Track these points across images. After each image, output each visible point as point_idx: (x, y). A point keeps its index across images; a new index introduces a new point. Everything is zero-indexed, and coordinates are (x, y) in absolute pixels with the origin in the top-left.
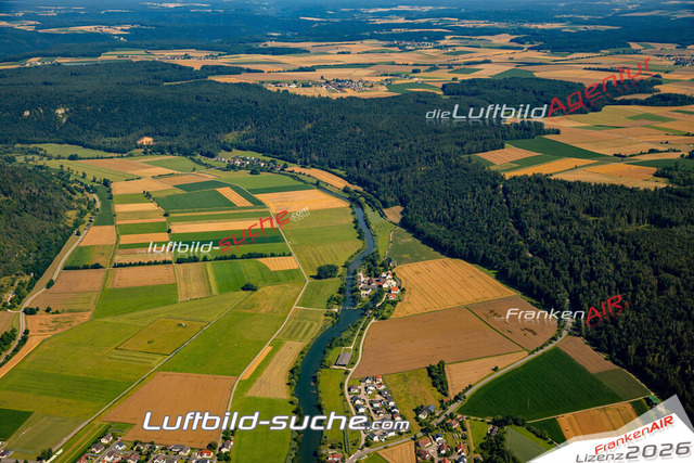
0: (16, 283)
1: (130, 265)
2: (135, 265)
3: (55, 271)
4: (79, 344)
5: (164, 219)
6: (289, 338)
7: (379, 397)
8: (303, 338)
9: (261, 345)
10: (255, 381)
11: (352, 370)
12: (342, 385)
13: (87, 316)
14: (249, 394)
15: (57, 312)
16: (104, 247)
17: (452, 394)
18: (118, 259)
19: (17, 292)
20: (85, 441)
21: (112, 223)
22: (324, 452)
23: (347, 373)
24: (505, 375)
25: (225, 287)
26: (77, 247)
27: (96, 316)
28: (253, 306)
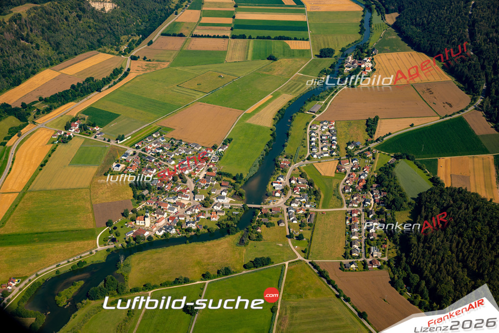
0: (131, 40)
1: (202, 36)
2: (205, 36)
3: (156, 36)
4: (157, 80)
5: (234, 9)
6: (286, 92)
7: (328, 133)
8: (294, 93)
9: (266, 94)
10: (254, 114)
11: (317, 116)
12: (308, 123)
13: (167, 65)
14: (248, 121)
15: (150, 60)
16: (190, 23)
17: (376, 137)
18: (196, 32)
19: (129, 45)
20: (144, 134)
21: (199, 8)
22: (280, 159)
23: (314, 117)
24: (417, 130)
25: (257, 56)
26: (173, 22)
27: (172, 65)
28: (271, 70)
